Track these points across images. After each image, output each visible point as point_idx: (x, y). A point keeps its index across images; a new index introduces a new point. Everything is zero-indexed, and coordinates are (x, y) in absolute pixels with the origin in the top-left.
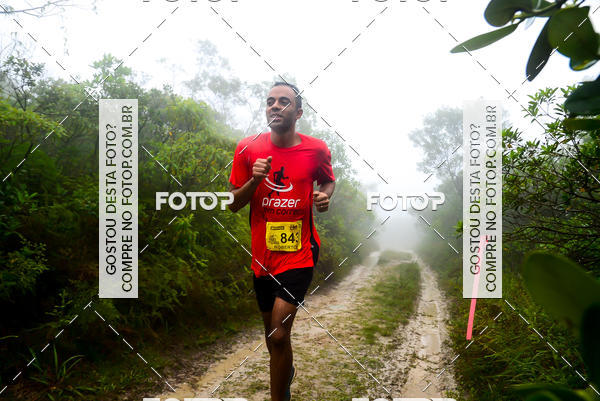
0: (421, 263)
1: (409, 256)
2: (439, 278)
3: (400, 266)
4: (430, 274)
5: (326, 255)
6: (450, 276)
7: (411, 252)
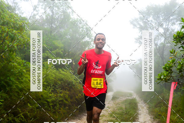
0: (138, 99)
1: (131, 95)
2: (149, 108)
3: (126, 101)
4: (144, 105)
5: (80, 95)
6: (156, 107)
7: (132, 92)
